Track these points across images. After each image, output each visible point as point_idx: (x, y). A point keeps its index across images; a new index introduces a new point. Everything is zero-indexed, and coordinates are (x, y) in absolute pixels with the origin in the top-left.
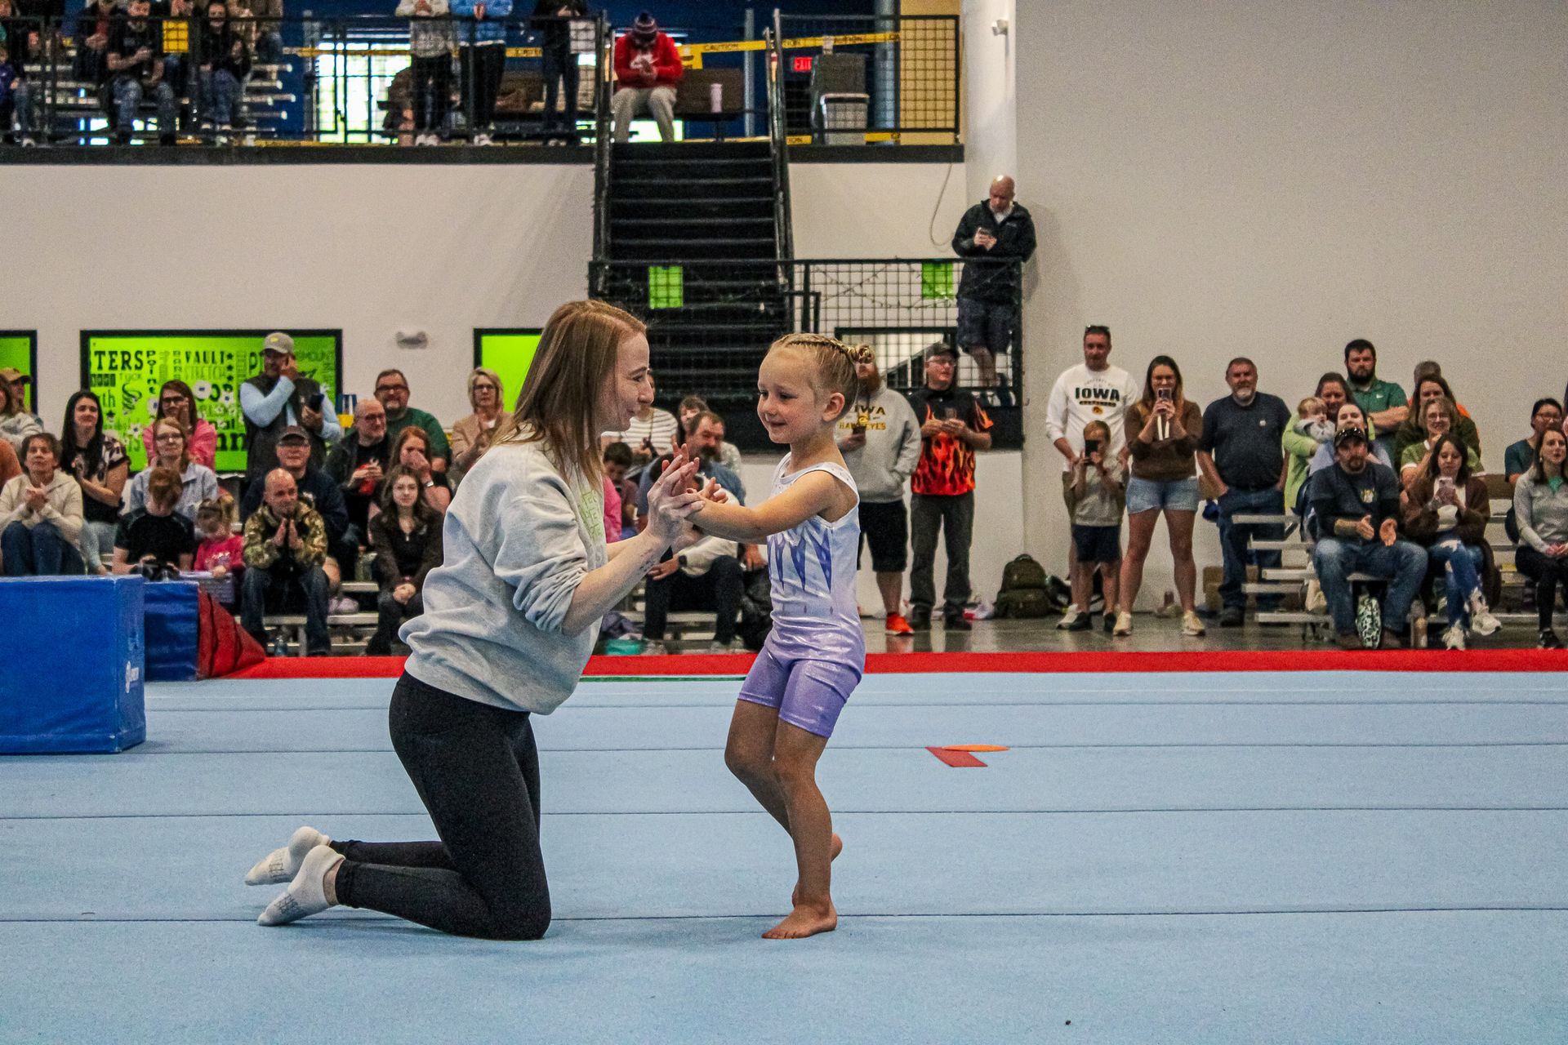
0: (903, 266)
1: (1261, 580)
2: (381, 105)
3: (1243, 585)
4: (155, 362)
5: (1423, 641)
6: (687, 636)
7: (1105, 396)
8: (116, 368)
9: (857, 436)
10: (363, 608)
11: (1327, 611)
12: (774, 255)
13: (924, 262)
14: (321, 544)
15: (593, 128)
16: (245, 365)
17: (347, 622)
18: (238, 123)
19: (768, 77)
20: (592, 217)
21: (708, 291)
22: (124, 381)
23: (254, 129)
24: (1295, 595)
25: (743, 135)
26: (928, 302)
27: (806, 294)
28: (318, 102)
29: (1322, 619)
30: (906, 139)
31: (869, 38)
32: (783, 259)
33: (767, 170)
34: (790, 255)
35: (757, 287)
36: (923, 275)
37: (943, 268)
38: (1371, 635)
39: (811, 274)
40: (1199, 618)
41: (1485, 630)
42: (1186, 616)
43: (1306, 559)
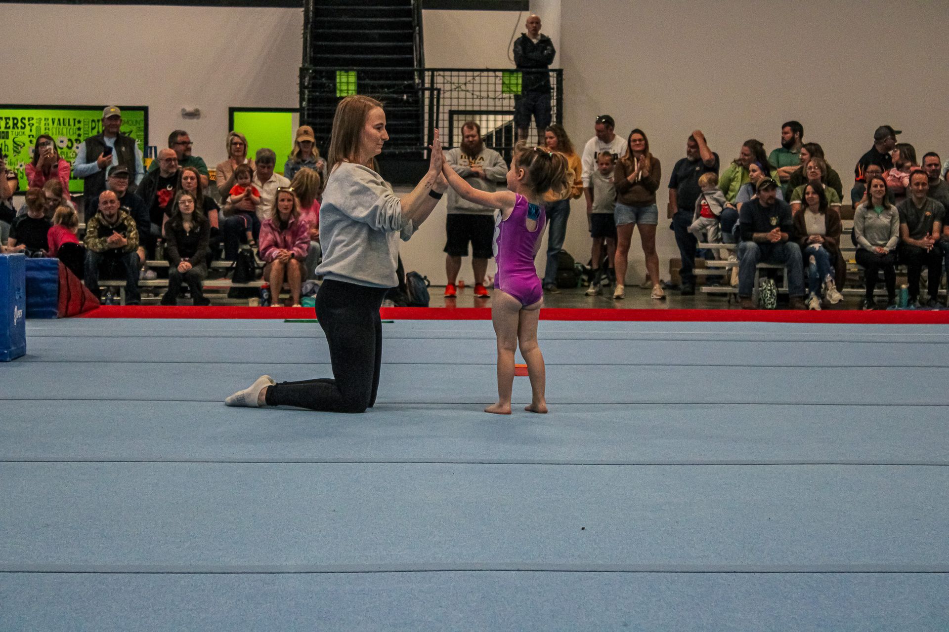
0: (491, 74)
1: (704, 267)
3: (693, 270)
4: (33, 125)
8: (9, 128)
10: (159, 277)
11: (742, 286)
12: (413, 66)
13: (504, 71)
14: (135, 236)
16: (89, 127)
20: (301, 41)
21: (373, 87)
22: (14, 136)
24: (725, 276)
26: (505, 95)
27: (432, 89)
32: (418, 68)
33: (409, 13)
34: (422, 66)
35: (402, 84)
36: (503, 79)
37: (515, 75)
38: (771, 302)
39: (435, 77)
40: (664, 289)
41: (833, 300)
42: (655, 288)
43: (730, 255)
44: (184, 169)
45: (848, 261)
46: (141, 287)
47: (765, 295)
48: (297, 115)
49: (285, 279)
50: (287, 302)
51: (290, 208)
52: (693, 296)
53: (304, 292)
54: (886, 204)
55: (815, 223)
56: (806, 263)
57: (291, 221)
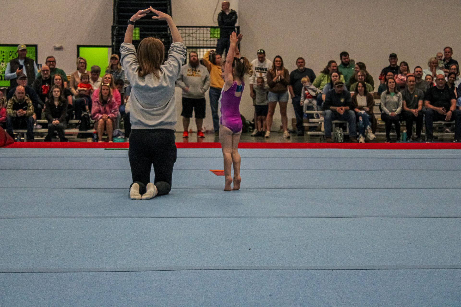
0: (205, 29)
1: (309, 123)
3: (303, 124)
7: (263, 70)
10: (43, 128)
13: (211, 27)
14: (32, 108)
16: (8, 55)
17: (39, 132)
20: (113, 12)
24: (318, 126)
26: (212, 39)
35: (162, 34)
36: (211, 31)
37: (217, 29)
38: (341, 139)
40: (289, 133)
41: (371, 138)
42: (285, 132)
44: (55, 75)
45: (378, 119)
46: (34, 133)
47: (338, 136)
48: (111, 49)
49: (105, 129)
50: (106, 140)
51: (108, 94)
52: (302, 137)
53: (114, 135)
54: (396, 91)
55: (362, 101)
56: (358, 120)
57: (108, 100)
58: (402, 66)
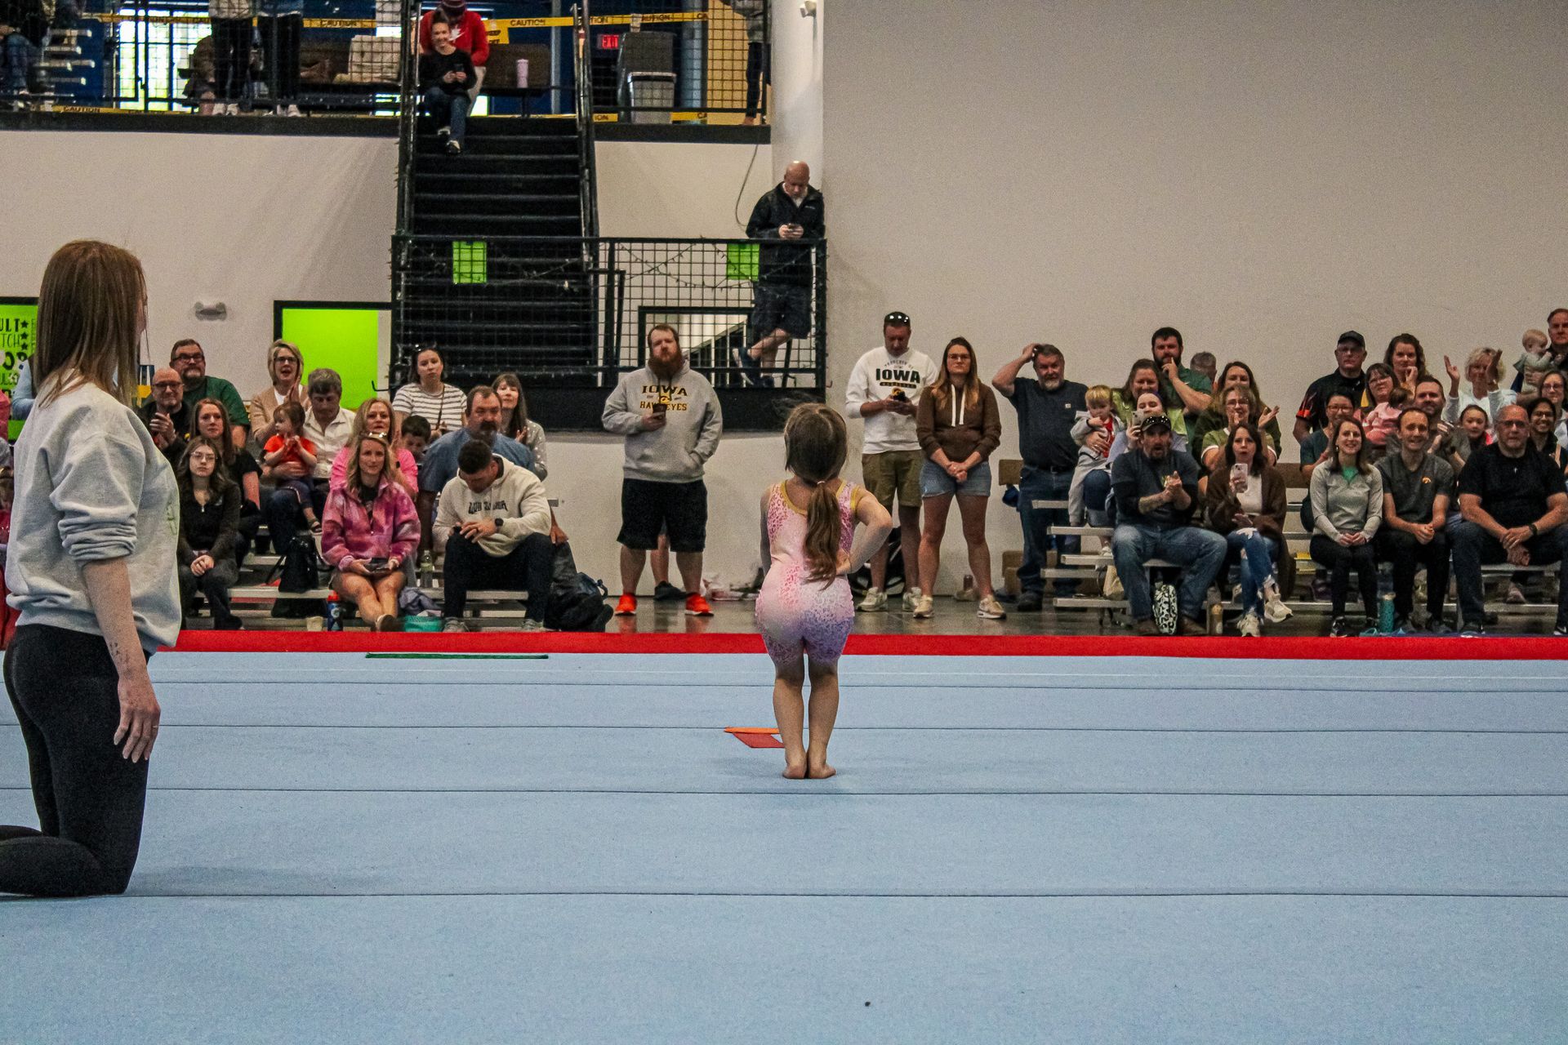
0: (709, 246)
1: (1060, 566)
2: (183, 73)
3: (1042, 570)
5: (1219, 628)
6: (485, 614)
7: (905, 378)
9: (658, 414)
11: (1125, 598)
12: (580, 234)
13: (729, 242)
15: (398, 101)
18: (36, 88)
19: (575, 53)
20: (395, 191)
21: (514, 268)
23: (52, 94)
24: (1093, 580)
25: (549, 112)
26: (731, 282)
27: (611, 272)
28: (118, 69)
29: (1119, 604)
30: (713, 119)
31: (677, 17)
32: (588, 237)
33: (573, 147)
34: (595, 233)
35: (561, 264)
36: (727, 256)
38: (1167, 623)
39: (616, 252)
41: (1276, 617)
42: (985, 600)
43: (1103, 545)
44: (201, 403)
48: (388, 313)
51: (381, 467)
54: (1362, 466)
57: (383, 486)
58: (1375, 380)
